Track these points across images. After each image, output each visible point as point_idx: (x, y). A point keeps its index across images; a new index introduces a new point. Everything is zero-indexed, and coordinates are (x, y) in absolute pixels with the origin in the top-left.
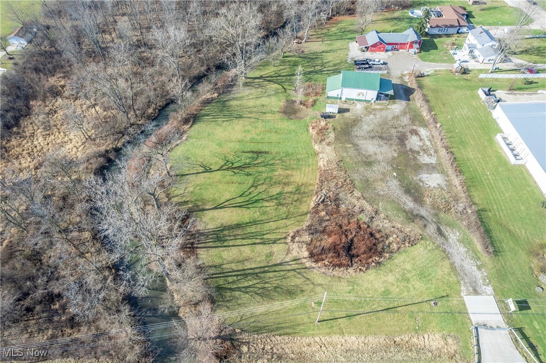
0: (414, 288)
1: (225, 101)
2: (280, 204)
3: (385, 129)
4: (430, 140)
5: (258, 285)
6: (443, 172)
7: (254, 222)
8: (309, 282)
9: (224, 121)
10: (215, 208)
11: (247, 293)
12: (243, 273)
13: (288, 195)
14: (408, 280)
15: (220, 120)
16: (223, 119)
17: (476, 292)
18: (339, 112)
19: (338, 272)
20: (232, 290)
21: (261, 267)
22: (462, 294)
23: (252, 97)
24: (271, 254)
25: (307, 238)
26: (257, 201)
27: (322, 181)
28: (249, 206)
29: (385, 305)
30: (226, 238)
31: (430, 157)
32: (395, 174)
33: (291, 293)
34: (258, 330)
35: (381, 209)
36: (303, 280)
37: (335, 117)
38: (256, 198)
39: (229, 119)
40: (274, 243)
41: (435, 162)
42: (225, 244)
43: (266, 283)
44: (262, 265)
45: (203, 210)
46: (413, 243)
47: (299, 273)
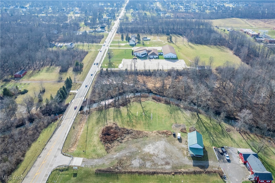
0: (90, 148)
1: (180, 110)
2: (128, 122)
3: (169, 153)
4: (162, 168)
5: (101, 117)
6: (140, 168)
7: (121, 117)
8: (100, 126)
9: (168, 110)
10: (127, 110)
11: (99, 116)
12: (105, 115)
13: (132, 123)
14: (94, 147)
15: (169, 109)
16: (169, 110)
17: (83, 161)
18: (178, 139)
19: (101, 132)
20: (101, 113)
21: (106, 118)
22: (84, 158)
23: (184, 116)
24: (110, 120)
25: (114, 126)
26: (129, 117)
27: (137, 131)
28: (128, 116)
29: (88, 140)
30: (117, 112)
31: (150, 166)
32: (140, 151)
33: (97, 123)
34: (89, 117)
35: (122, 144)
36: (101, 125)
37: (175, 138)
38: (131, 117)
39: (170, 111)
40: (114, 120)
41: (147, 166)
42: (115, 112)
43: (101, 119)
44: (107, 118)
45: (127, 108)
46: (106, 150)
47: (103, 125)
